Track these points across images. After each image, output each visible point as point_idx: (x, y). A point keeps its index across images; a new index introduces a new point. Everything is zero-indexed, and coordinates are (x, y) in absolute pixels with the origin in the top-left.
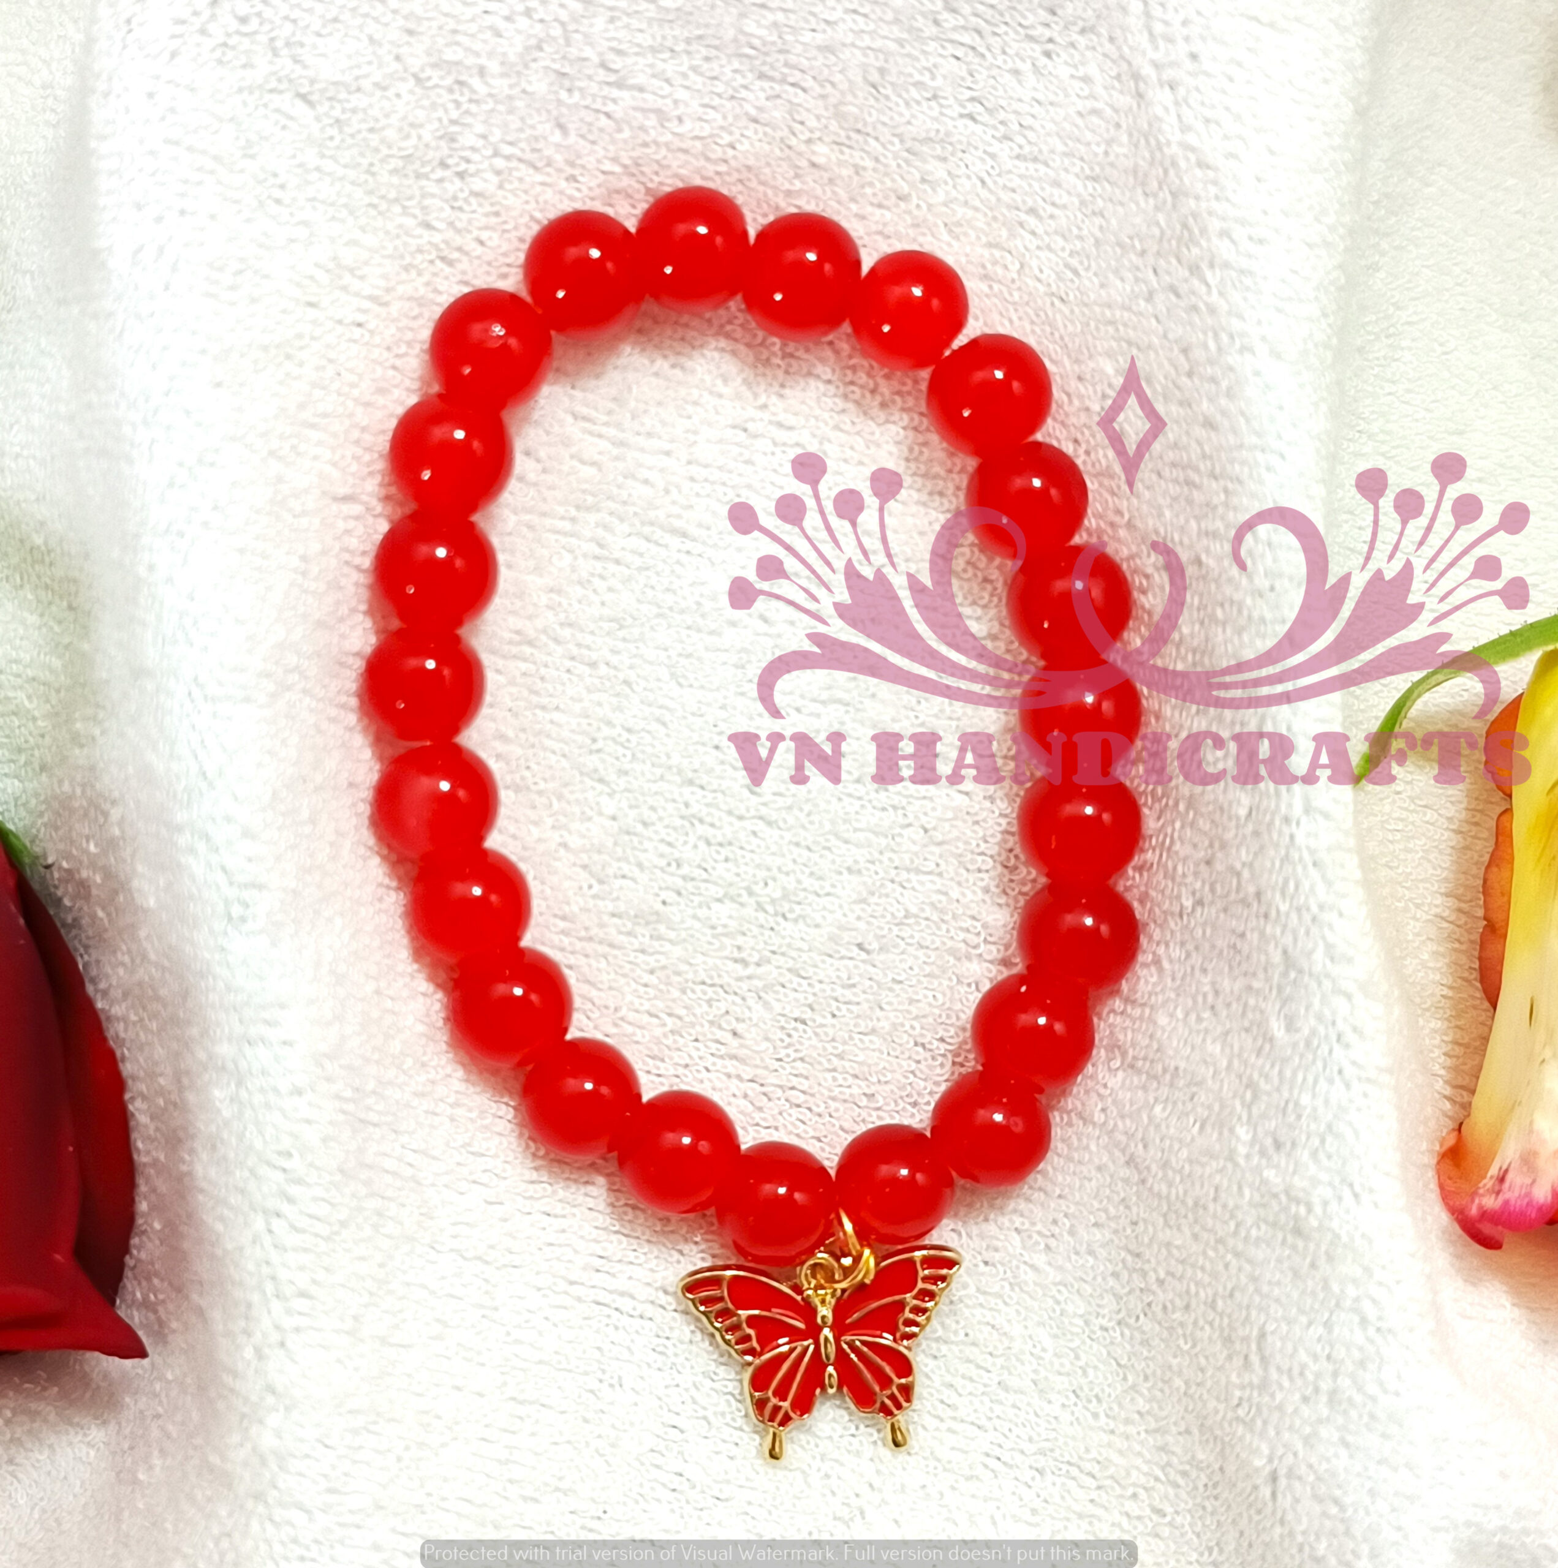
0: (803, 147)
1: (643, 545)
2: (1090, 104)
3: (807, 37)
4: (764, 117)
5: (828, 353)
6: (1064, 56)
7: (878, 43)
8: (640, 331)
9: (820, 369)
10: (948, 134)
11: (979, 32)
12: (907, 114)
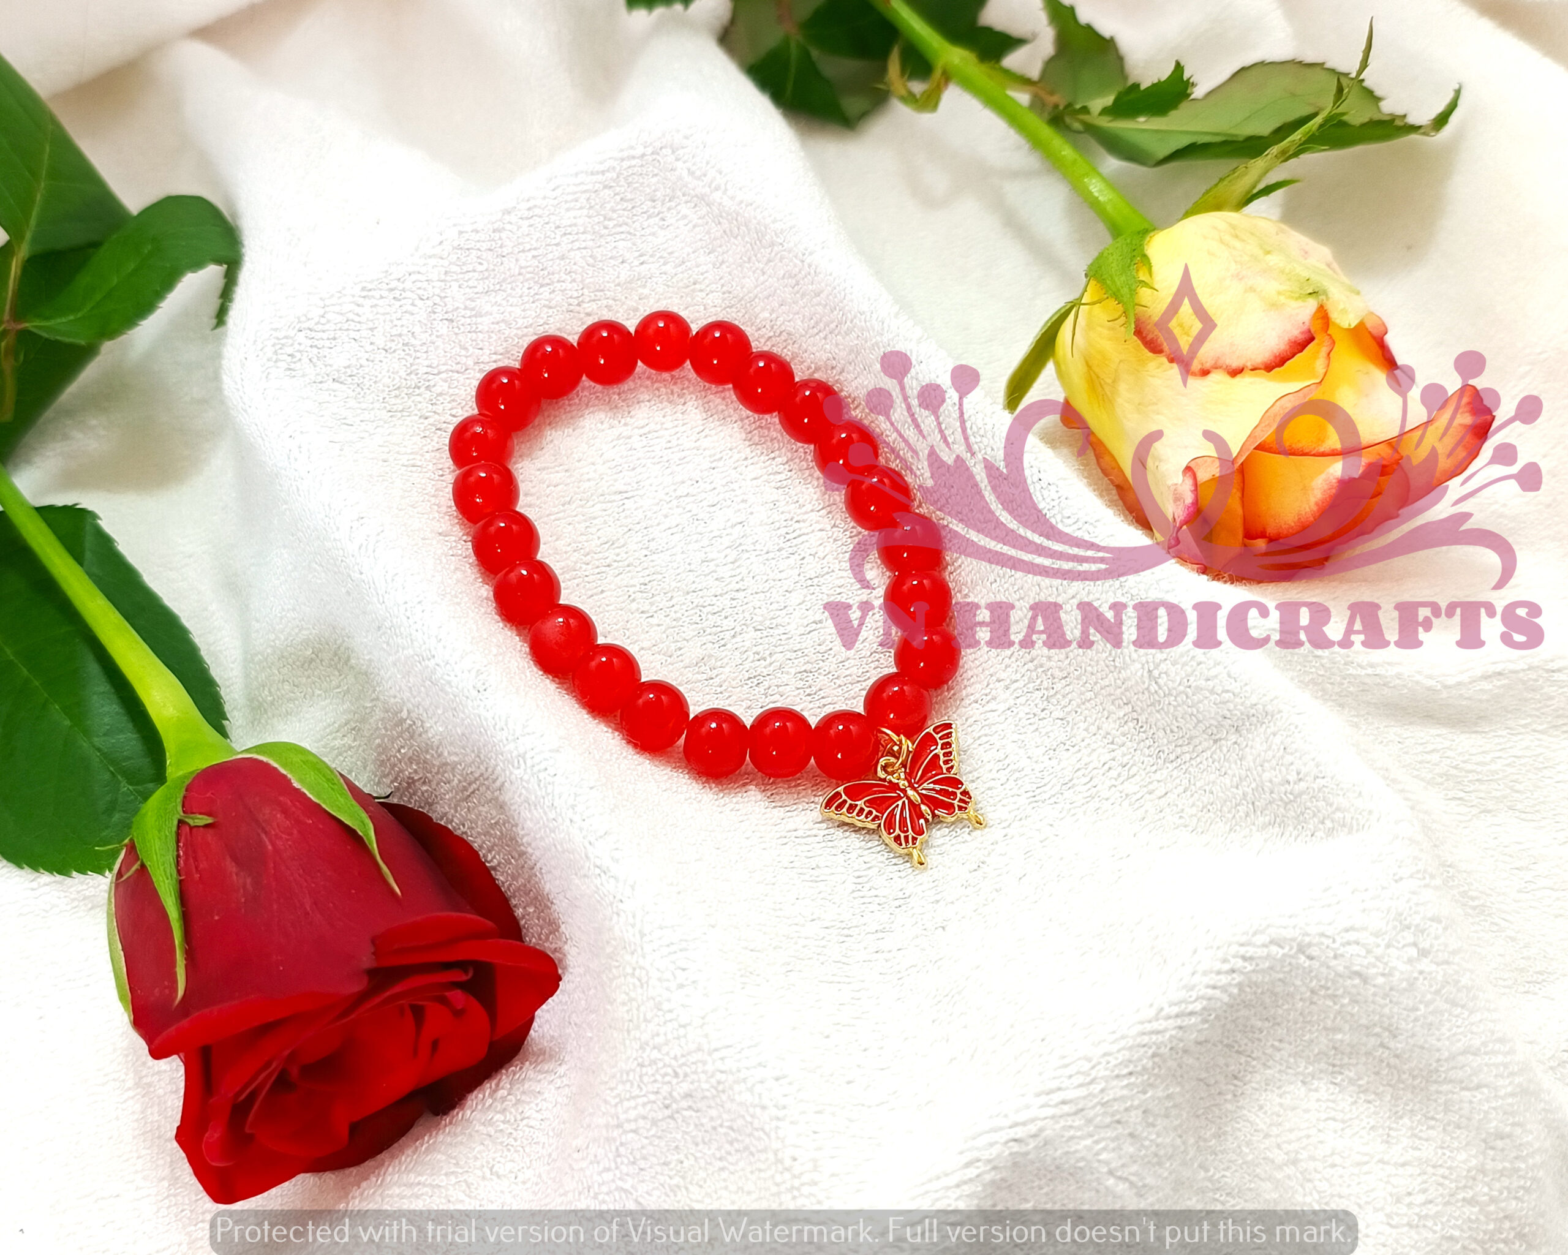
0: (578, 308)
1: (604, 506)
2: (691, 225)
3: (550, 256)
4: (553, 303)
5: (642, 389)
6: (669, 215)
7: (583, 245)
8: (550, 424)
9: (642, 397)
10: (639, 274)
11: (626, 224)
12: (616, 274)
